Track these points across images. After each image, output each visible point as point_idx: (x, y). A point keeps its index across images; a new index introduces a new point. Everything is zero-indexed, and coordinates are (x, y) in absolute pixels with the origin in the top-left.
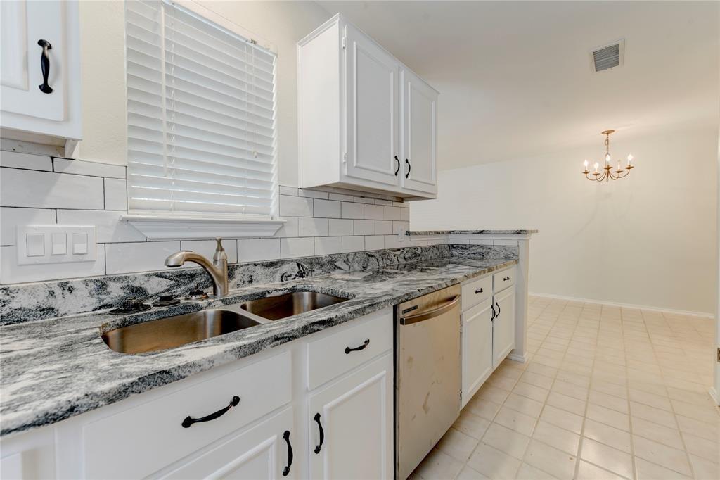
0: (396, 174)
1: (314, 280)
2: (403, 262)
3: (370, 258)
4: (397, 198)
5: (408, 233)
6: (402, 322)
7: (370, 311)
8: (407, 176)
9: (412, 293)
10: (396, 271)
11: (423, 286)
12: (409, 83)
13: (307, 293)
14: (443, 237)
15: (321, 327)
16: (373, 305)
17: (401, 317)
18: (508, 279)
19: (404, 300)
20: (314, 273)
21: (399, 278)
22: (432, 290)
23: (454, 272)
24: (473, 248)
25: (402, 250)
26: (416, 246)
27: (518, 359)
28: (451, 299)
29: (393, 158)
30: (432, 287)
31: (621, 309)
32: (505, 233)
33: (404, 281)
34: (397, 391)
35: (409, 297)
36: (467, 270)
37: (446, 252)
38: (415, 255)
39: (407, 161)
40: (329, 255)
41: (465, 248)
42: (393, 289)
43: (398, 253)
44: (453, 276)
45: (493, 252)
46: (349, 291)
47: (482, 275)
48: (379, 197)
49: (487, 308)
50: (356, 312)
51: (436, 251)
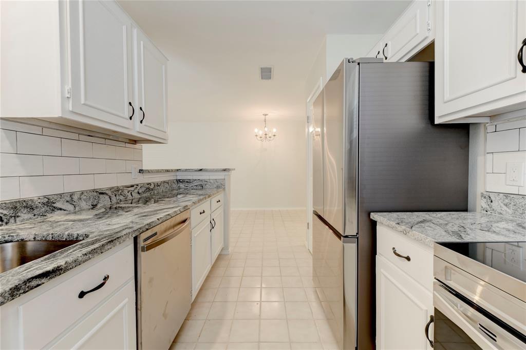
0: (131, 118)
1: (21, 226)
2: (136, 196)
3: (101, 196)
4: (130, 140)
5: (141, 171)
6: (143, 250)
7: (109, 247)
8: (141, 122)
9: (152, 222)
10: (130, 205)
11: (162, 215)
12: (142, 42)
13: (9, 245)
14: (173, 174)
15: (43, 281)
16: (113, 240)
17: (142, 246)
18: (219, 201)
19: (144, 229)
20: (18, 219)
21: (136, 210)
22: (169, 217)
23: (184, 200)
24: (195, 182)
25: (135, 186)
26: (149, 182)
27: (226, 253)
28: (184, 221)
29: (127, 104)
30: (169, 215)
31: (272, 211)
32: (217, 171)
33: (142, 213)
34: (139, 312)
35: (150, 226)
36: (195, 198)
37: (175, 186)
38: (148, 189)
39: (141, 108)
40: (45, 197)
41: (189, 182)
42: (132, 222)
43: (132, 189)
44: (184, 204)
45: (209, 184)
46: (78, 232)
47: (205, 200)
48: (111, 137)
49: (207, 224)
50: (93, 252)
51: (166, 185)
